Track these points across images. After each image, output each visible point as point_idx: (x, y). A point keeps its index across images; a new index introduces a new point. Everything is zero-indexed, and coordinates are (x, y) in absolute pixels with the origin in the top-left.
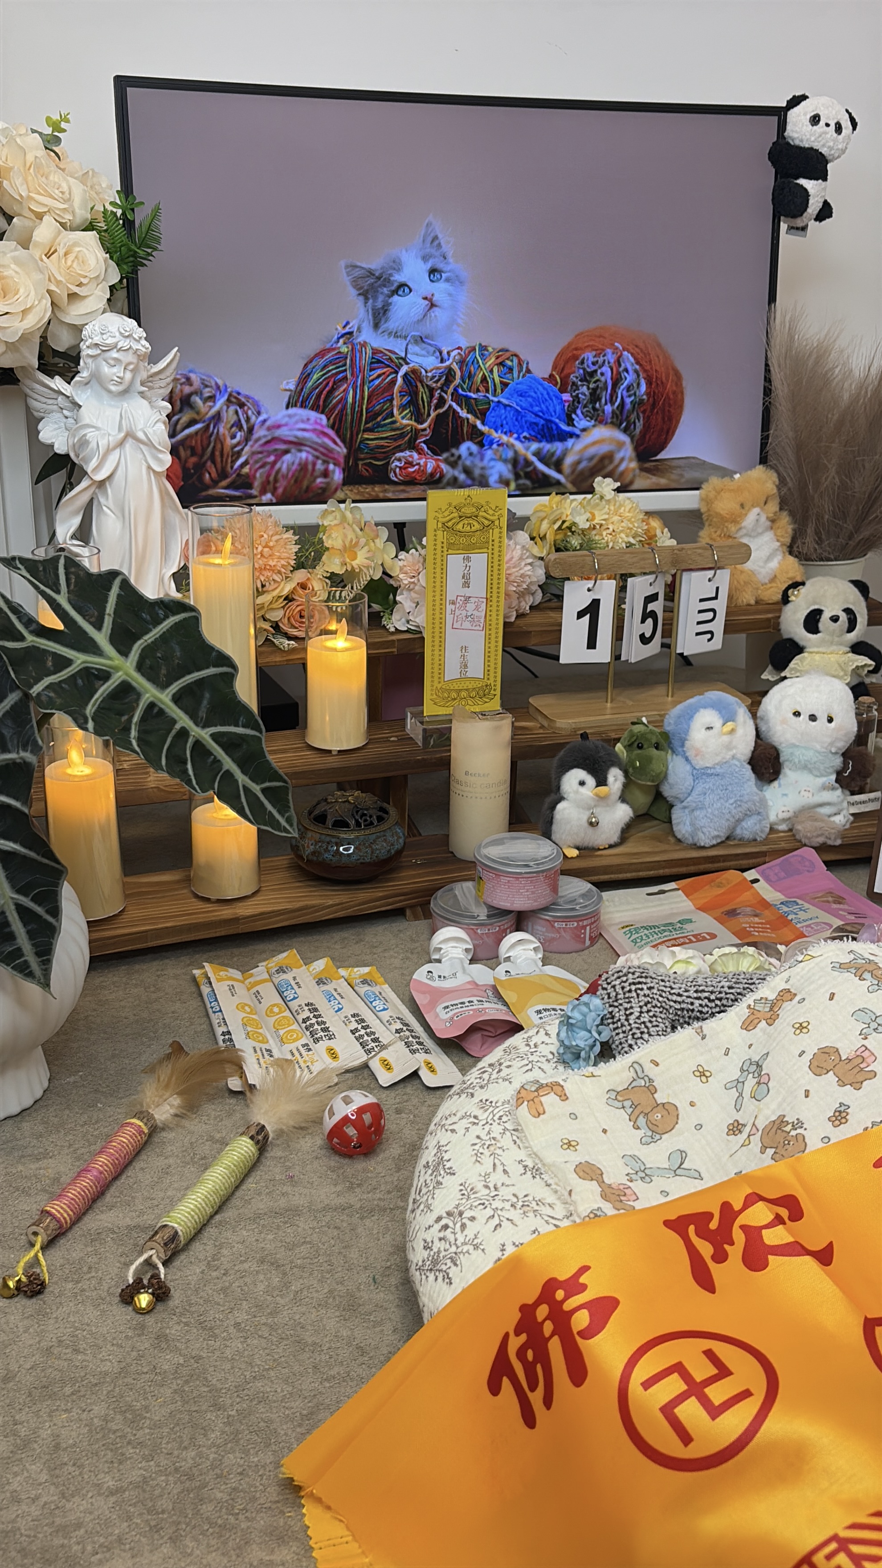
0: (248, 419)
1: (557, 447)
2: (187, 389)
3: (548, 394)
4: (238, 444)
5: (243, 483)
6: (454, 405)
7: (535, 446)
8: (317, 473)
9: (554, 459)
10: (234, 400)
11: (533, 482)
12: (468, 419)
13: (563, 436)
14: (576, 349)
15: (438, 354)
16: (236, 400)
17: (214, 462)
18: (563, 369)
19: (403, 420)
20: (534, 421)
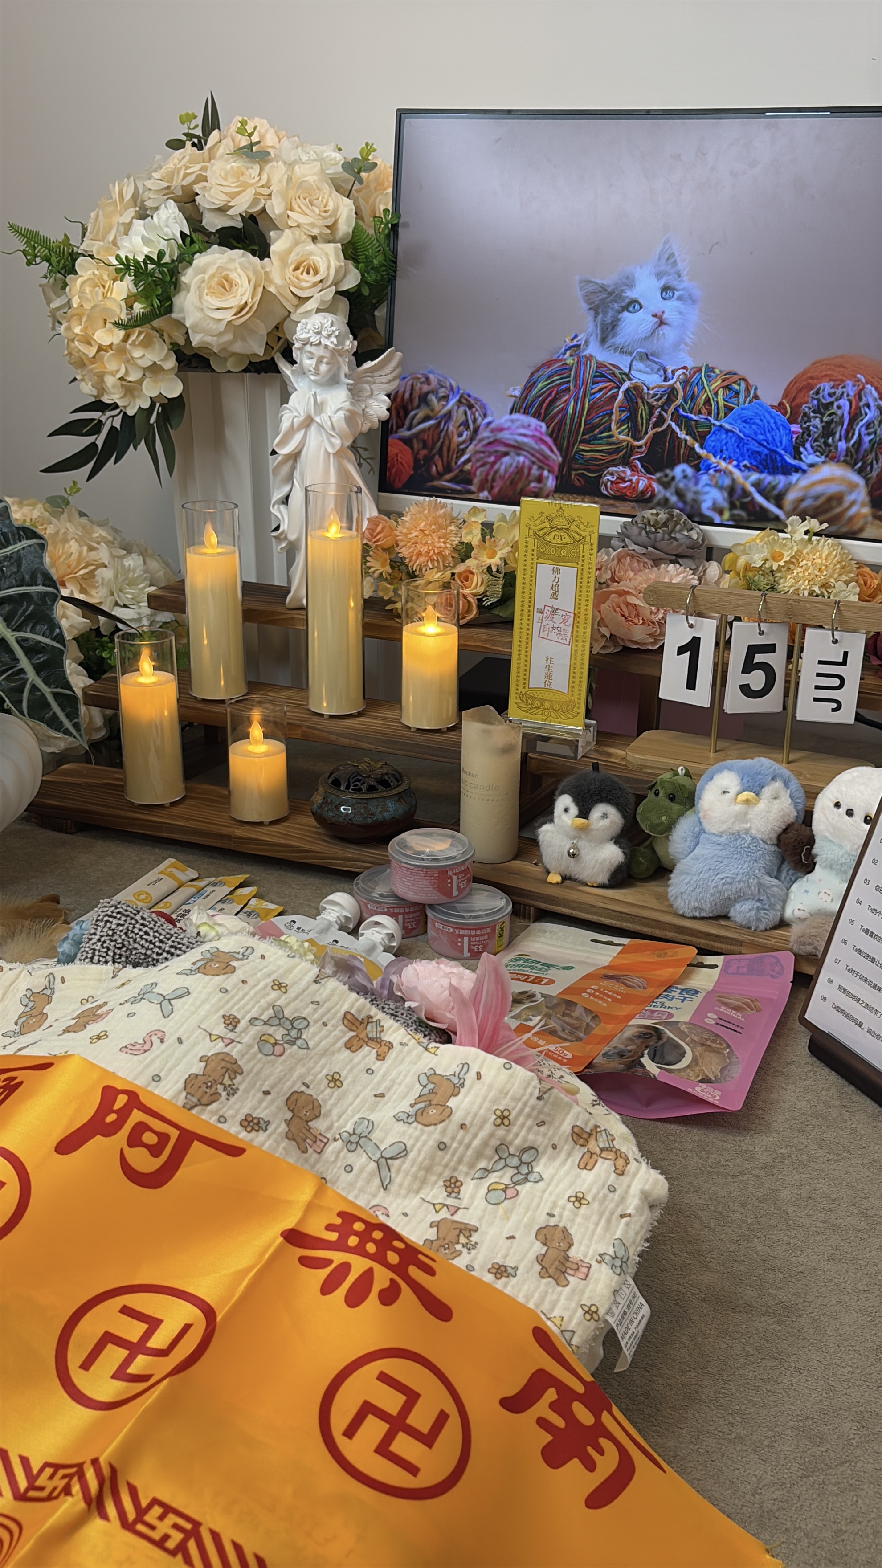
0: (475, 420)
1: (780, 480)
2: (426, 388)
3: (775, 423)
4: (464, 442)
5: (465, 478)
6: (674, 425)
7: (755, 476)
8: (531, 478)
9: (775, 492)
10: (464, 401)
11: (749, 514)
12: (686, 441)
13: (788, 470)
14: (812, 378)
15: (662, 372)
16: (466, 402)
17: (441, 456)
18: (795, 398)
19: (620, 435)
20: (757, 449)
